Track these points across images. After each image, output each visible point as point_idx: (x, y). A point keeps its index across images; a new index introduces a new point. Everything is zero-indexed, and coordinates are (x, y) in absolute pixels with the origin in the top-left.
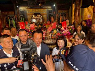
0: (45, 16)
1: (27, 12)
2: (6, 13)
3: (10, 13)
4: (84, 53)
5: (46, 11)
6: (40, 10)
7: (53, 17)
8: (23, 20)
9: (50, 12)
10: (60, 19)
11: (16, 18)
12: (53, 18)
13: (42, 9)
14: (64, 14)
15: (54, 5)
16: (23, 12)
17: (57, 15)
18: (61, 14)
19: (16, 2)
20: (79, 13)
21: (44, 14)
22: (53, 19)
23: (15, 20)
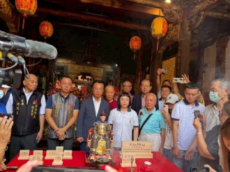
15: (117, 65)
16: (61, 68)
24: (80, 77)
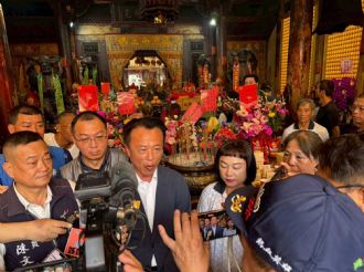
0: (176, 64)
1: (109, 45)
2: (29, 49)
3: (43, 48)
4: (312, 206)
5: (181, 43)
6: (157, 38)
7: (206, 65)
8: (91, 77)
9: (195, 46)
10: (231, 73)
11: (64, 69)
12: (206, 72)
13: (167, 37)
14: (249, 57)
15: (213, 22)
16: (92, 48)
17: (222, 60)
18: (239, 55)
19: (69, 8)
20: (305, 53)
21: (171, 56)
22: (206, 76)
23: (63, 77)
24: (132, 62)
